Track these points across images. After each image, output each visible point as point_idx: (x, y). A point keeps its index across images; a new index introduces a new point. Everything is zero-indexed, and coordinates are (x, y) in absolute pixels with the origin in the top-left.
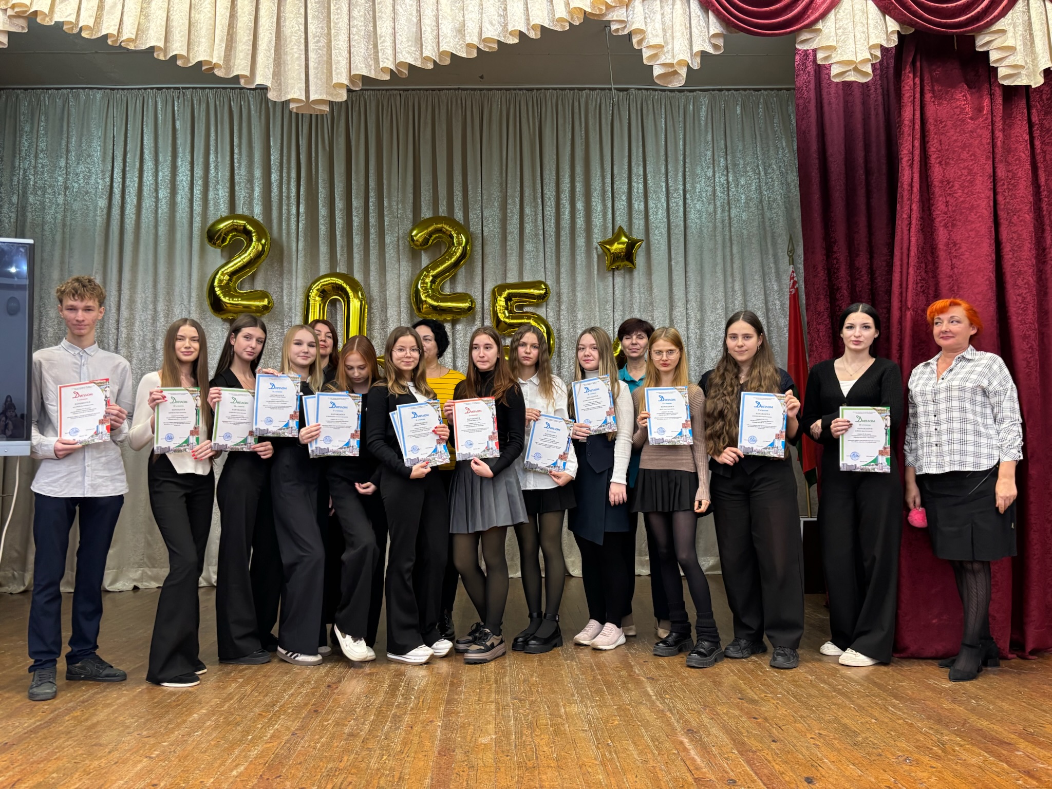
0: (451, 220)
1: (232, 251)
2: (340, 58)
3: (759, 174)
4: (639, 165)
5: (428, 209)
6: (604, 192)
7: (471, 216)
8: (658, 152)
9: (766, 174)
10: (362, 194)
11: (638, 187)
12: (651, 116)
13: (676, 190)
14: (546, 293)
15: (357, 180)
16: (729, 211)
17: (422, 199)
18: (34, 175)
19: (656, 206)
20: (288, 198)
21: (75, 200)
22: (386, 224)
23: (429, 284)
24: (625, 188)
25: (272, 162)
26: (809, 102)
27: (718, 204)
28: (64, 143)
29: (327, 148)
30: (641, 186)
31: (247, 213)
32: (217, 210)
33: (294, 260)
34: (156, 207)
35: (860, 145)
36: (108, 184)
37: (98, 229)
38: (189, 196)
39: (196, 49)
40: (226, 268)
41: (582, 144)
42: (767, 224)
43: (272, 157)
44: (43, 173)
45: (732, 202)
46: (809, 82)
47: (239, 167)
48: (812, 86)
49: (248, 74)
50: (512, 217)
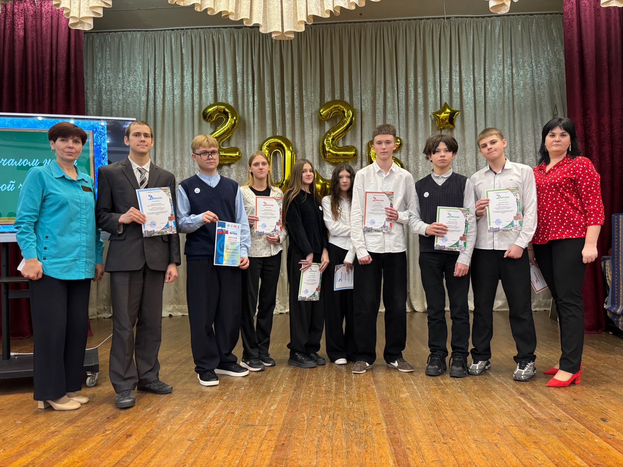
0: (342, 101)
1: (217, 124)
2: (302, 6)
3: (532, 67)
4: (456, 65)
5: (329, 96)
6: (435, 82)
7: (354, 99)
8: (468, 56)
9: (536, 67)
10: (290, 88)
11: (456, 78)
12: (464, 34)
13: (480, 80)
14: (401, 144)
15: (287, 80)
16: (513, 92)
17: (326, 90)
18: (105, 83)
19: (467, 90)
20: (248, 92)
21: (129, 97)
22: (304, 105)
23: (331, 141)
24: (448, 79)
25: (237, 71)
26: (572, 21)
27: (506, 87)
28: (121, 64)
29: (269, 61)
30: (458, 78)
31: (224, 101)
32: (207, 100)
33: (252, 129)
34: (173, 99)
35: (604, 47)
36: (147, 87)
37: (142, 113)
38: (191, 92)
39: (218, 4)
40: (214, 134)
41: (421, 53)
42: (537, 98)
43: (237, 68)
44: (109, 82)
45: (515, 86)
46: (573, 8)
47: (219, 75)
48: (575, 11)
49: (248, 18)
50: (379, 99)
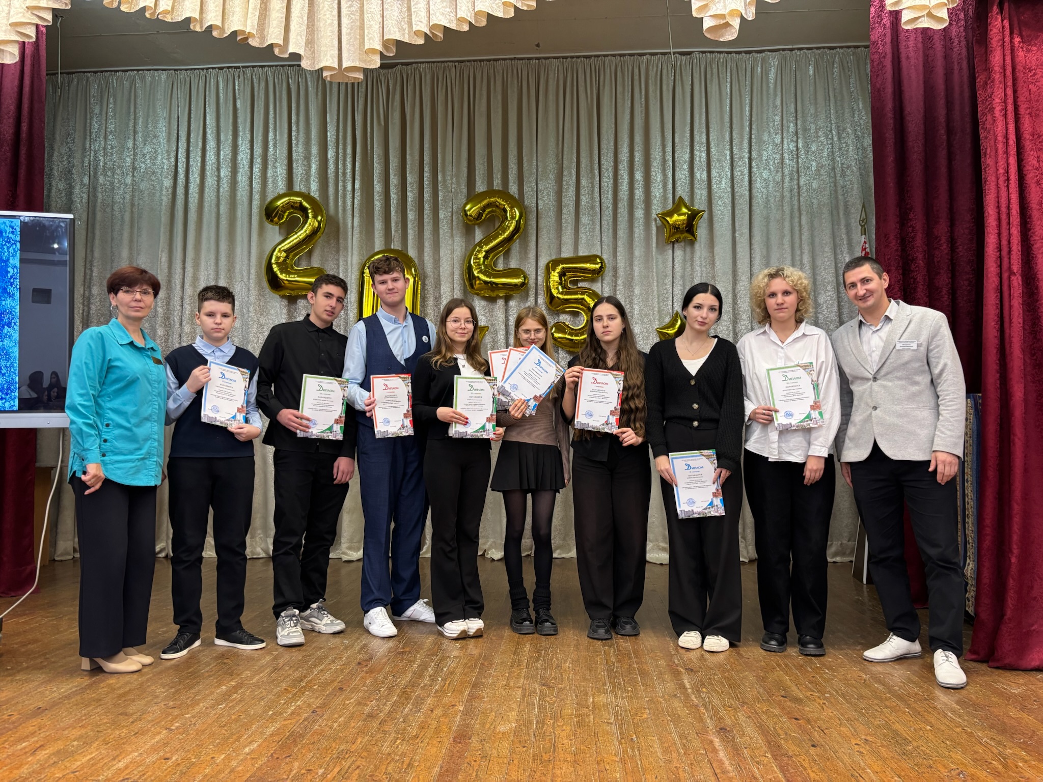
0: (504, 194)
1: (290, 228)
2: (372, 23)
3: (832, 139)
4: (702, 133)
5: (482, 183)
6: (664, 161)
7: (526, 189)
8: (722, 118)
9: (839, 138)
10: (417, 168)
11: (701, 155)
12: (715, 81)
13: (741, 158)
14: (601, 268)
15: (412, 155)
16: (798, 180)
17: (477, 173)
18: (104, 156)
19: (720, 175)
20: (344, 174)
21: (142, 180)
22: (440, 198)
23: (482, 260)
24: (687, 157)
25: (329, 139)
26: (884, 57)
27: (786, 172)
28: (131, 124)
29: (383, 123)
30: (704, 155)
31: (304, 190)
32: (276, 188)
33: (350, 237)
34: (218, 185)
35: (941, 103)
36: (173, 164)
37: (164, 207)
38: (249, 174)
39: (231, 19)
40: (283, 245)
41: (641, 112)
42: (840, 192)
43: (329, 134)
44: (112, 154)
45: (802, 170)
46: (885, 35)
47: (297, 144)
48: (888, 39)
49: (281, 42)
50: (567, 189)
